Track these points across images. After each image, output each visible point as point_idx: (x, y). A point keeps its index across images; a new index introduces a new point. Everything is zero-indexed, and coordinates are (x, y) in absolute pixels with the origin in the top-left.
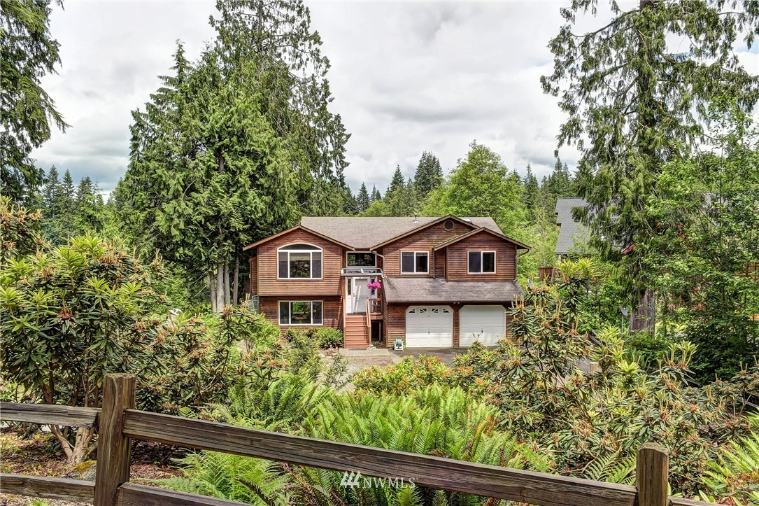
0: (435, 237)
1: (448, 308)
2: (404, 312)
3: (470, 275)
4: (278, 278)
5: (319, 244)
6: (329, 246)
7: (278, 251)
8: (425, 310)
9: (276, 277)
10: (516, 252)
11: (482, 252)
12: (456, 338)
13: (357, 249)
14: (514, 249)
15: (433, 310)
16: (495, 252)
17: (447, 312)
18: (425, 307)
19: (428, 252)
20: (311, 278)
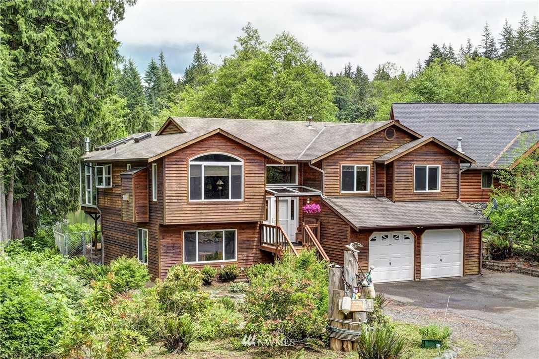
0: (376, 148)
1: (410, 234)
2: (367, 240)
3: (416, 194)
4: (190, 201)
5: (239, 155)
6: (251, 158)
7: (191, 163)
8: (387, 236)
9: (187, 199)
10: (458, 166)
11: (428, 166)
12: (417, 269)
13: (286, 162)
14: (457, 162)
15: (394, 236)
16: (440, 166)
17: (408, 238)
18: (386, 233)
19: (369, 166)
20: (230, 200)
